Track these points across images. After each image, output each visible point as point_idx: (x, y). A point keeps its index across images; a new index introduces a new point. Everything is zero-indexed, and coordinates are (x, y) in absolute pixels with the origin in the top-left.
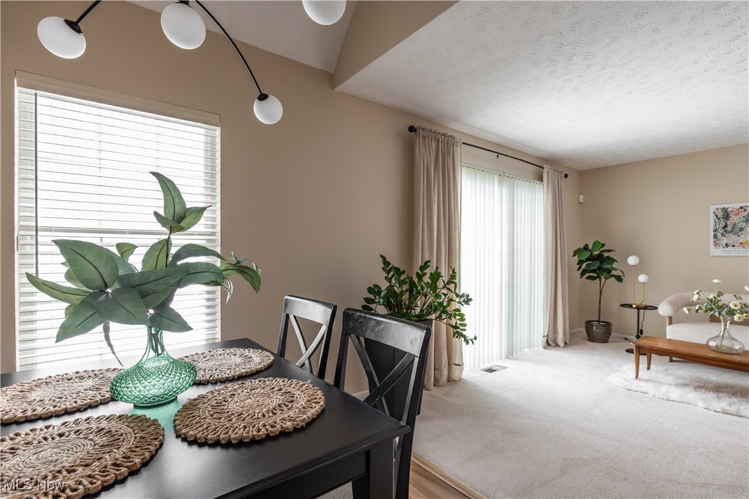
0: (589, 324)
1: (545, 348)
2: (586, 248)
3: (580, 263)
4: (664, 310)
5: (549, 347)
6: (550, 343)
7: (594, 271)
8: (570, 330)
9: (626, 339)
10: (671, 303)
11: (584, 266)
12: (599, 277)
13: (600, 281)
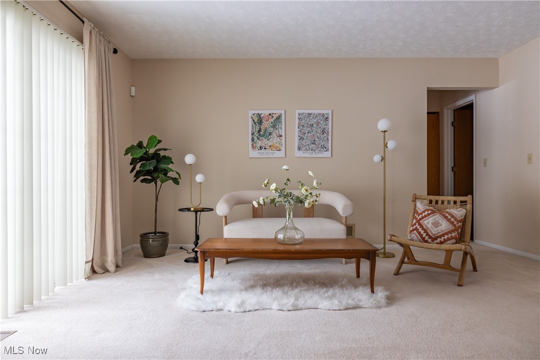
0: (144, 237)
1: (88, 278)
2: (140, 145)
3: (134, 162)
4: (221, 209)
5: (96, 275)
6: (96, 270)
7: (149, 173)
8: (122, 248)
9: (181, 248)
10: (228, 201)
11: (138, 168)
12: (154, 180)
13: (156, 184)
